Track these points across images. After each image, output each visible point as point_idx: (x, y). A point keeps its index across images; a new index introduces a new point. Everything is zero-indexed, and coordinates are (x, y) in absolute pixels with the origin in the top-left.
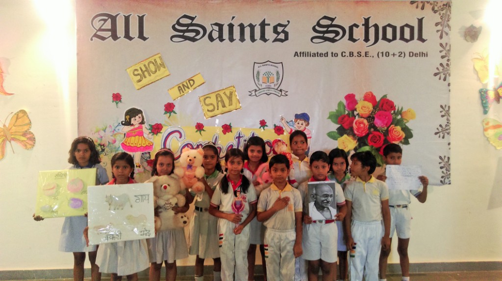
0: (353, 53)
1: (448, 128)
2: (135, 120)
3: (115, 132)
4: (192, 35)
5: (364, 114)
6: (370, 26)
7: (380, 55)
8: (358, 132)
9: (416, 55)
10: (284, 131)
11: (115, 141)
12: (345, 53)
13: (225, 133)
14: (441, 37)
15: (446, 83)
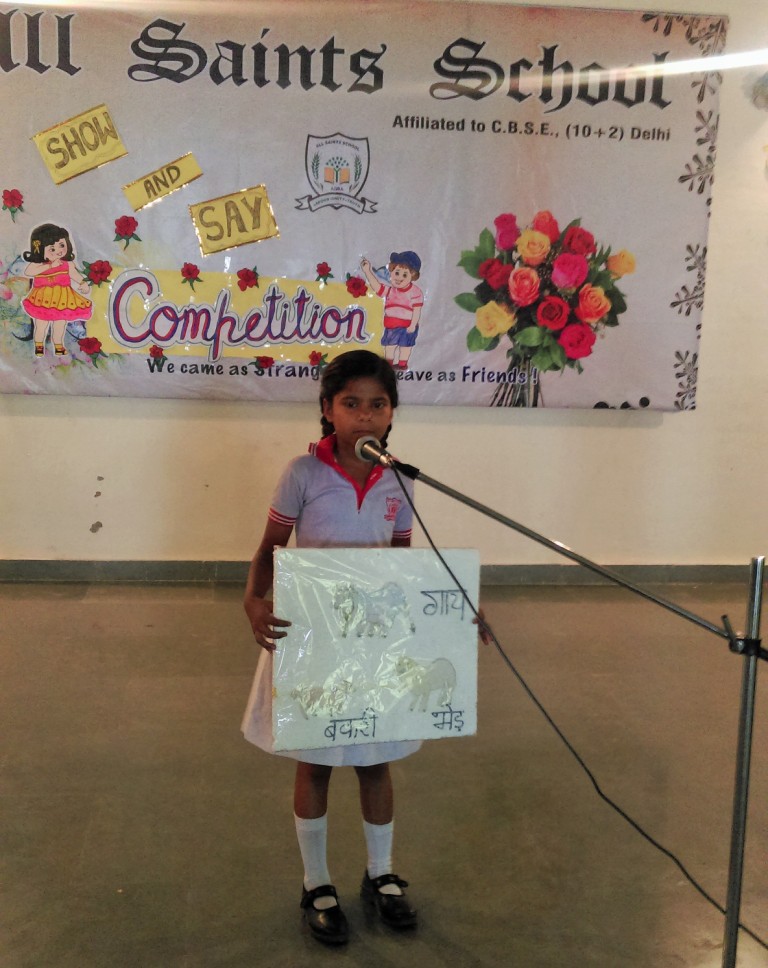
0: (516, 125)
1: (698, 293)
2: (53, 250)
3: (10, 276)
4: (175, 65)
5: (533, 259)
6: (554, 66)
7: (572, 131)
8: (518, 296)
9: (646, 135)
10: (367, 289)
11: (9, 296)
12: (500, 123)
13: (243, 288)
14: (701, 97)
15: (704, 197)
